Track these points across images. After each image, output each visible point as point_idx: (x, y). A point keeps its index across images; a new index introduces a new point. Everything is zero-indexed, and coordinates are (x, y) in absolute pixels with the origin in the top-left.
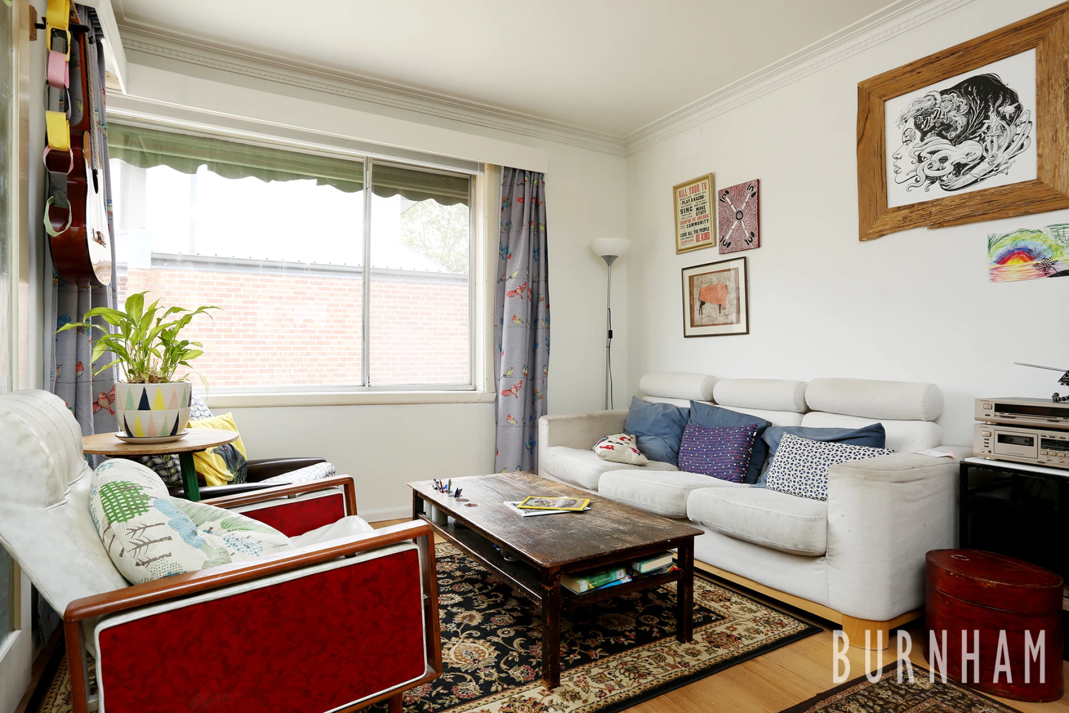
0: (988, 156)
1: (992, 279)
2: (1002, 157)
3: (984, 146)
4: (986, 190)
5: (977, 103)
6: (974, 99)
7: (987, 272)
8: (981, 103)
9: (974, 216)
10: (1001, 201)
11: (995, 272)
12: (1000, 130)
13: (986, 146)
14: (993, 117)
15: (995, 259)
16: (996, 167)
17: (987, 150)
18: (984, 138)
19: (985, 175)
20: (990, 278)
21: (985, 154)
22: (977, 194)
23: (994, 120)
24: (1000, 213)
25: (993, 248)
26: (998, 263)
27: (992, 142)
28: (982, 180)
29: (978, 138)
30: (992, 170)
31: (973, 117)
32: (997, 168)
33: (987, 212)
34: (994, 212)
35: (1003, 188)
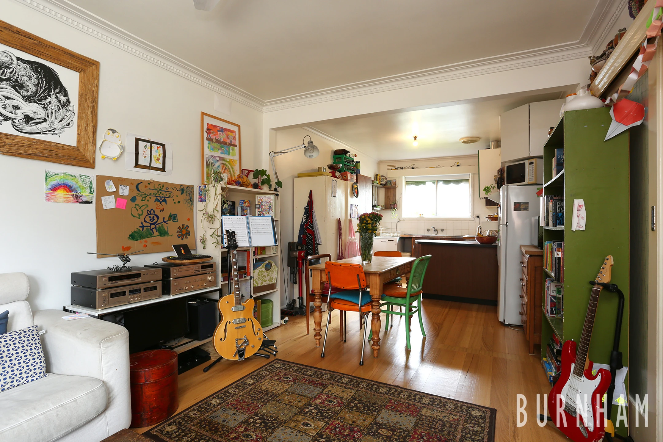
0: (49, 120)
1: (47, 200)
2: (57, 125)
3: (47, 113)
4: (48, 142)
5: (43, 82)
6: (41, 78)
7: (44, 195)
8: (46, 84)
9: (40, 156)
10: (57, 152)
11: (49, 195)
12: (57, 108)
13: (48, 113)
14: (53, 98)
15: (49, 187)
16: (53, 129)
17: (48, 116)
18: (47, 107)
19: (46, 131)
20: (46, 199)
21: (47, 118)
22: (42, 142)
23: (54, 100)
24: (56, 159)
25: (49, 180)
26: (51, 189)
27: (52, 113)
28: (44, 134)
29: (43, 106)
30: (51, 131)
31: (40, 90)
32: (54, 131)
33: (48, 156)
34: (52, 158)
35: (58, 145)
